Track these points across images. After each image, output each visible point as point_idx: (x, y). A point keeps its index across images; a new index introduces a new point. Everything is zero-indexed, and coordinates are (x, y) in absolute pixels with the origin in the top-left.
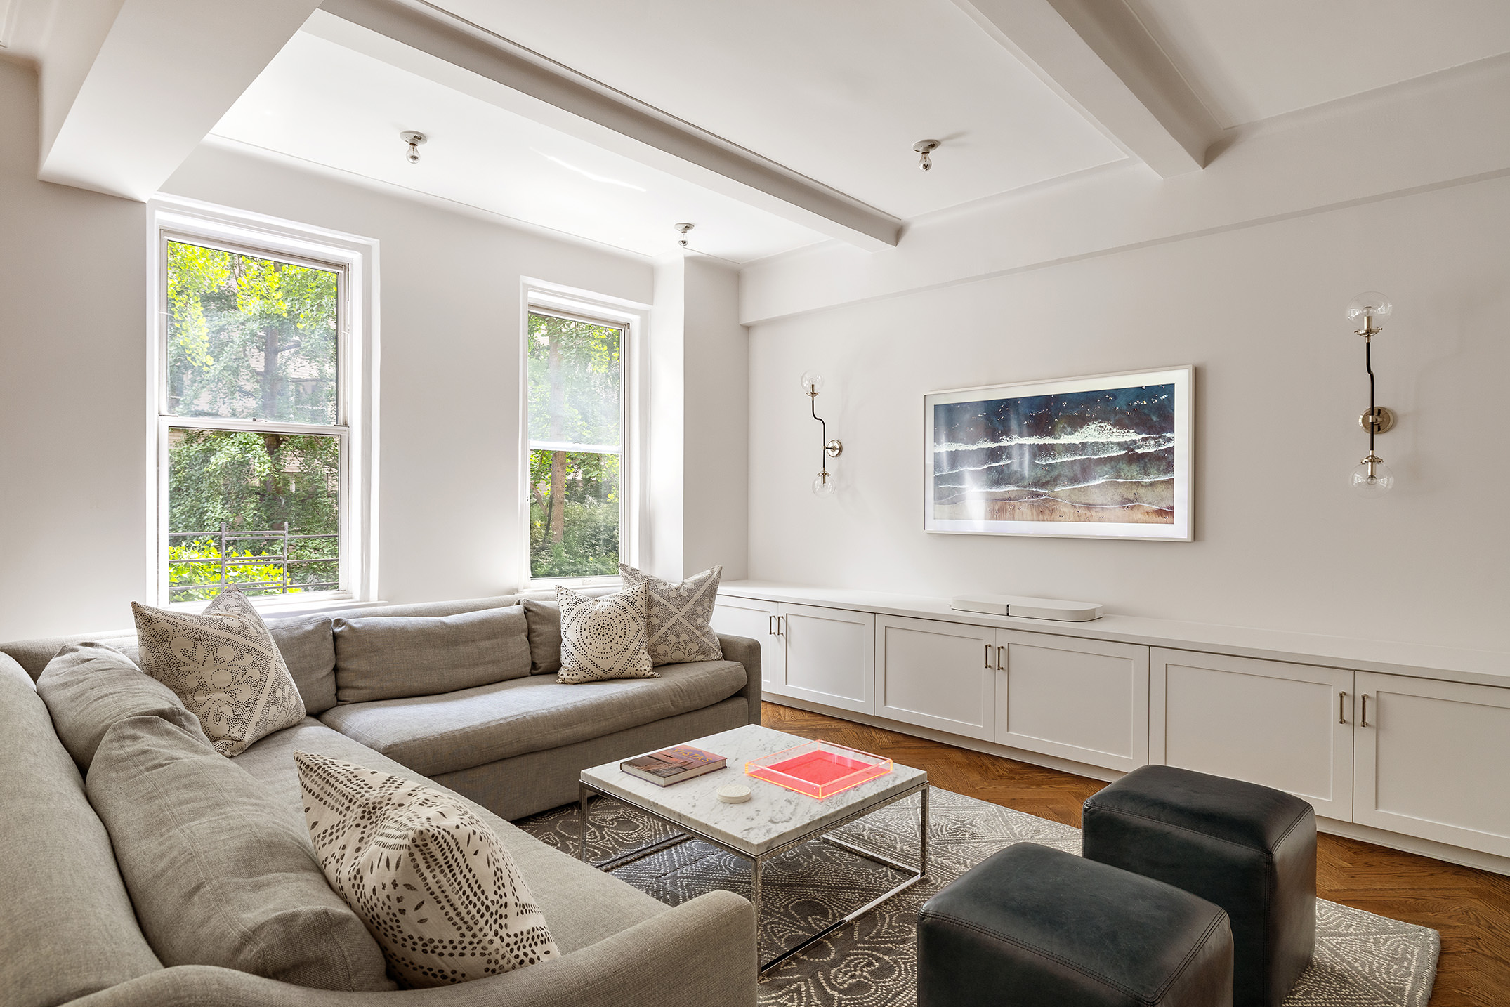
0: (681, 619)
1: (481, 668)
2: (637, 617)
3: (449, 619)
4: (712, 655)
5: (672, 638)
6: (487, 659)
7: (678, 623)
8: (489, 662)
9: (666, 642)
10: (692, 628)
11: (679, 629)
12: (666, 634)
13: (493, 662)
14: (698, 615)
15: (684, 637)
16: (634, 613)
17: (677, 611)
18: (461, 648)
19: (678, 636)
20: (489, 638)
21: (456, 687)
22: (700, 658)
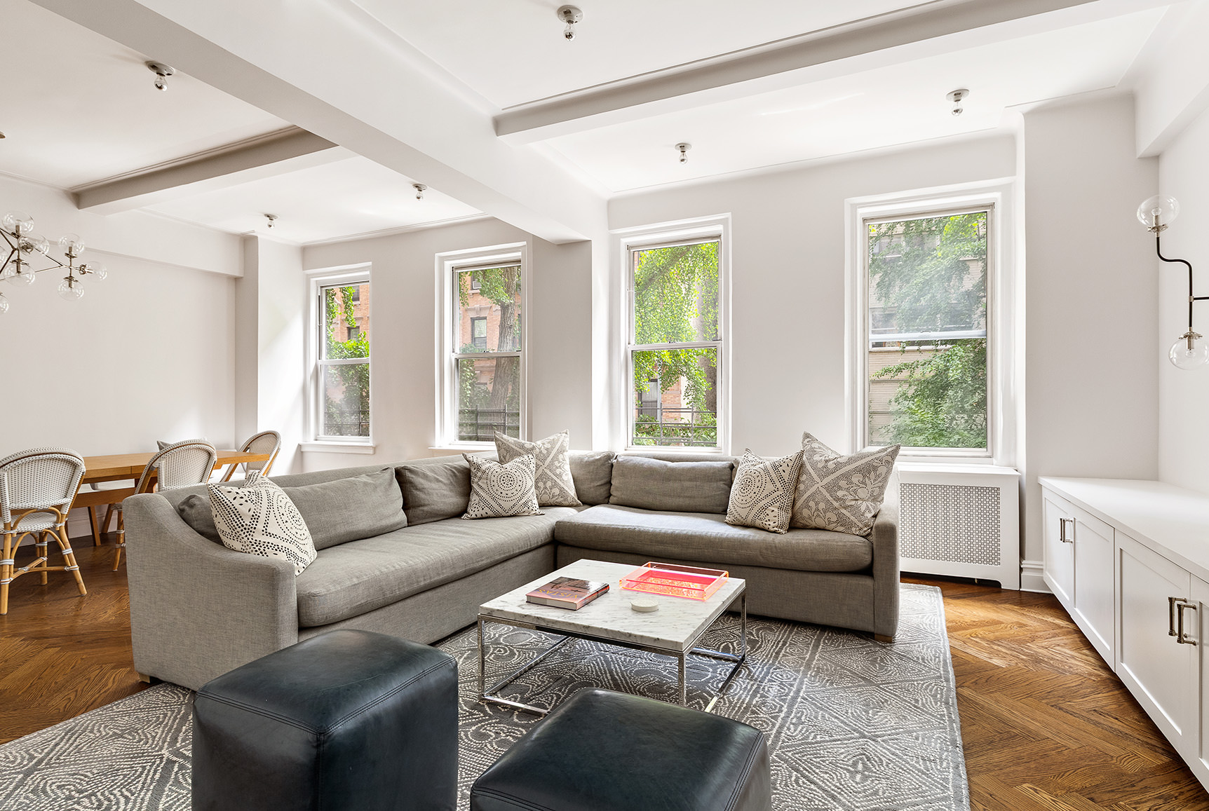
0: (821, 489)
1: (681, 499)
2: (776, 479)
3: (670, 464)
4: (854, 529)
5: (812, 504)
6: (686, 495)
7: (818, 492)
8: (687, 497)
9: (809, 507)
10: (830, 498)
11: (818, 498)
12: (807, 501)
13: (690, 497)
14: (840, 488)
15: (822, 506)
16: (774, 475)
17: (819, 481)
18: (671, 484)
19: (817, 504)
20: (690, 480)
21: (664, 508)
22: (841, 529)
